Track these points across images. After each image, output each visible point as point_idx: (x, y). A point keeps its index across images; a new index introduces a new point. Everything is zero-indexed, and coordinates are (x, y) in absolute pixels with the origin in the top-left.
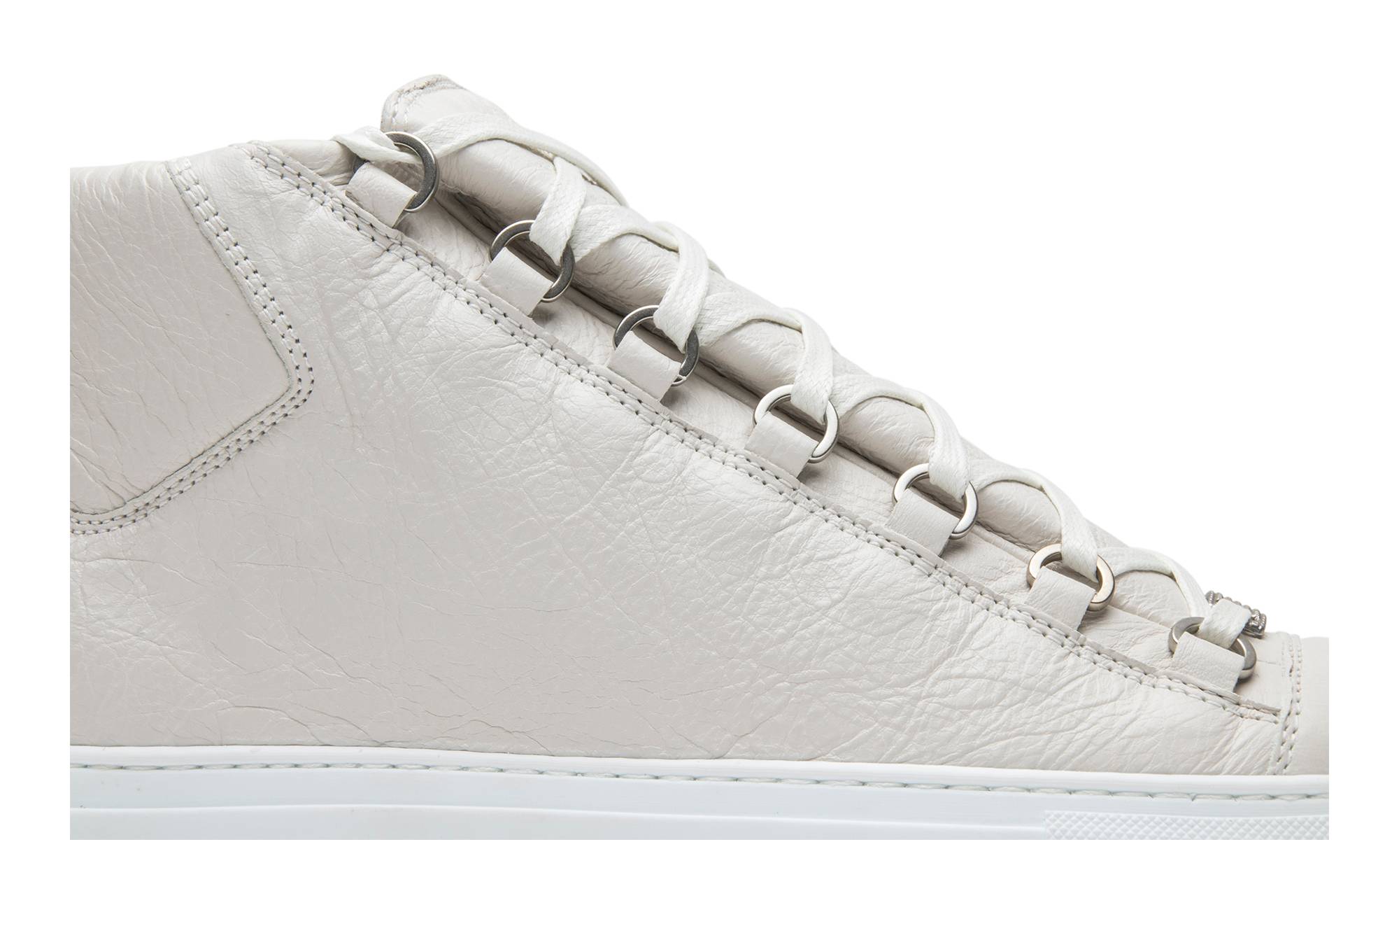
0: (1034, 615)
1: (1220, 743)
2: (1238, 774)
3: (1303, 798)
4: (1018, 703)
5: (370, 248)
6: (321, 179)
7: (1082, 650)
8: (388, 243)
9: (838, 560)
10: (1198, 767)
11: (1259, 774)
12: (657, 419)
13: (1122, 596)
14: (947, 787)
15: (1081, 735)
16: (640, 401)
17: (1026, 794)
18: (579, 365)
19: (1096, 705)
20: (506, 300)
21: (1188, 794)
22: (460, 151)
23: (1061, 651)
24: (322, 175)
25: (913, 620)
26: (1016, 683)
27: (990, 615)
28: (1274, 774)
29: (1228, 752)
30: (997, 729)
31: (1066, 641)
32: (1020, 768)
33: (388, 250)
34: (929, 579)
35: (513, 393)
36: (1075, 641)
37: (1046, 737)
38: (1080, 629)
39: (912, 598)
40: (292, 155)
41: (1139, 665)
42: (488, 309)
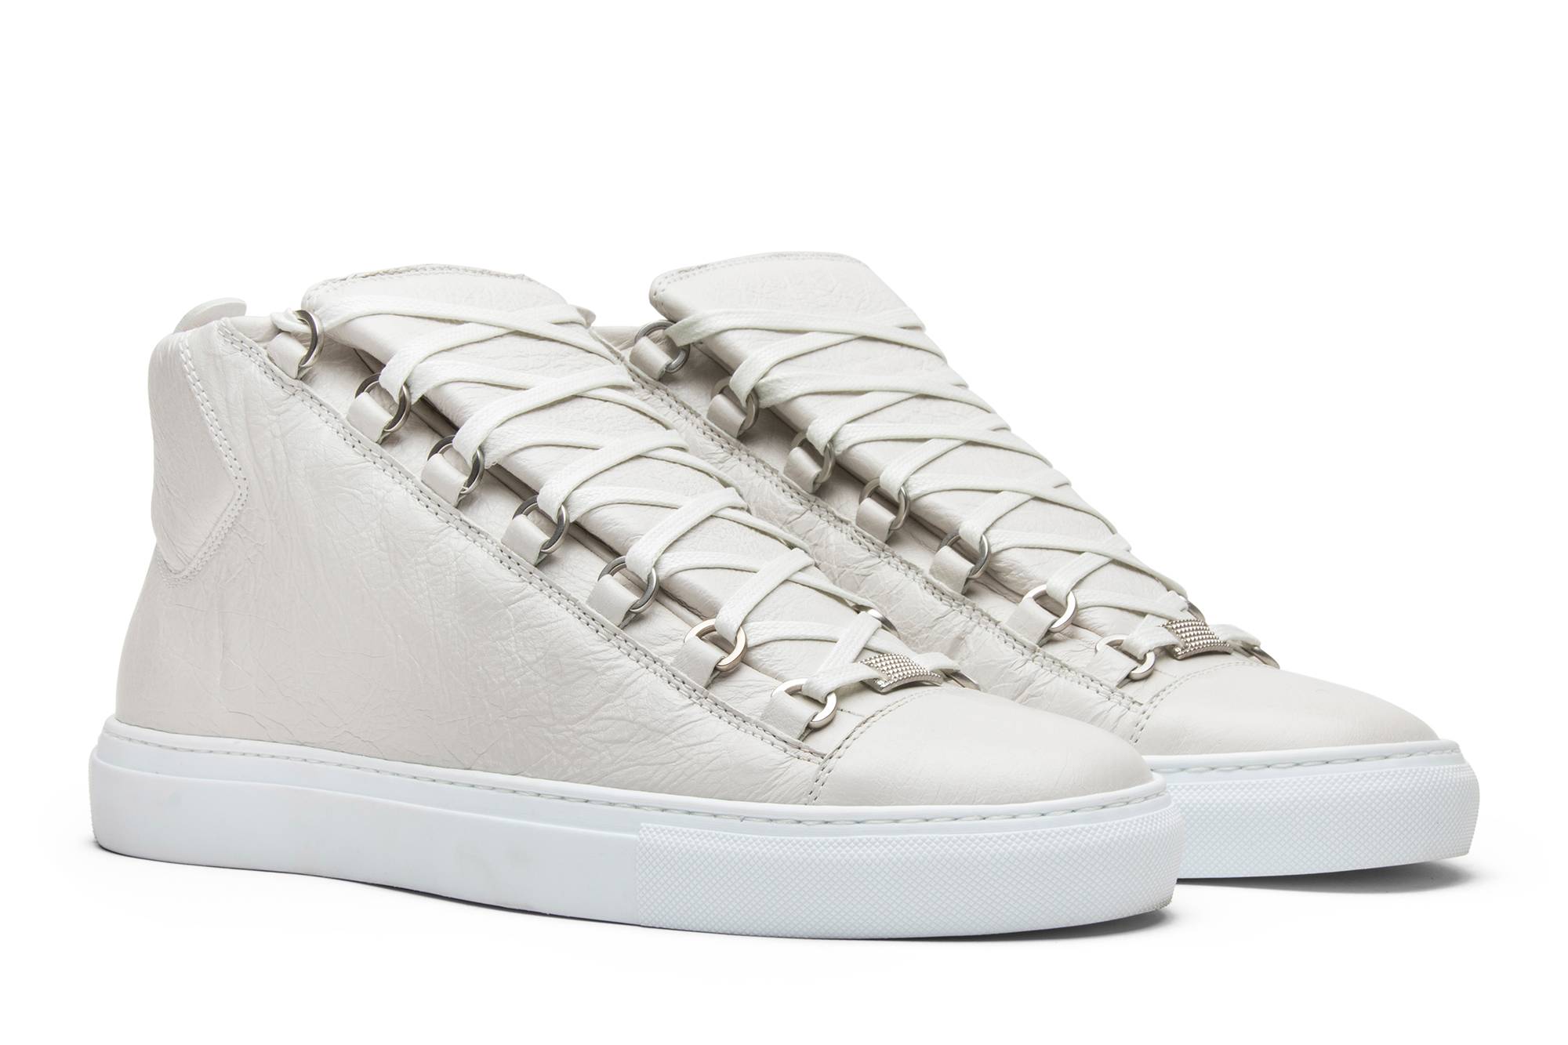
0: (674, 673)
1: (772, 778)
2: (779, 803)
3: (820, 824)
4: (643, 740)
5: (281, 393)
6: (257, 345)
7: (704, 701)
8: (293, 391)
9: (546, 628)
10: (750, 797)
11: (795, 803)
12: (451, 519)
13: (760, 660)
14: (587, 801)
15: (678, 767)
16: (439, 506)
17: (634, 810)
18: (407, 478)
19: (695, 745)
20: (361, 431)
21: (739, 816)
22: (344, 324)
23: (689, 701)
24: (257, 342)
25: (586, 674)
26: (644, 725)
27: (648, 672)
28: (806, 804)
29: (774, 786)
30: (625, 759)
31: (694, 695)
32: (634, 790)
33: (294, 394)
34: (608, 643)
35: (358, 498)
36: (700, 695)
37: (655, 767)
38: (708, 687)
39: (588, 658)
40: (238, 329)
41: (741, 716)
42: (349, 438)
